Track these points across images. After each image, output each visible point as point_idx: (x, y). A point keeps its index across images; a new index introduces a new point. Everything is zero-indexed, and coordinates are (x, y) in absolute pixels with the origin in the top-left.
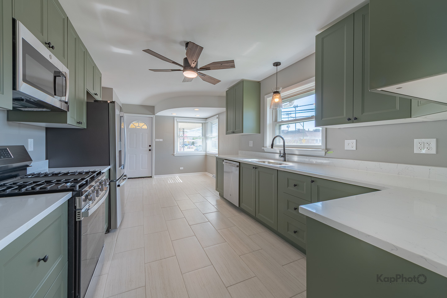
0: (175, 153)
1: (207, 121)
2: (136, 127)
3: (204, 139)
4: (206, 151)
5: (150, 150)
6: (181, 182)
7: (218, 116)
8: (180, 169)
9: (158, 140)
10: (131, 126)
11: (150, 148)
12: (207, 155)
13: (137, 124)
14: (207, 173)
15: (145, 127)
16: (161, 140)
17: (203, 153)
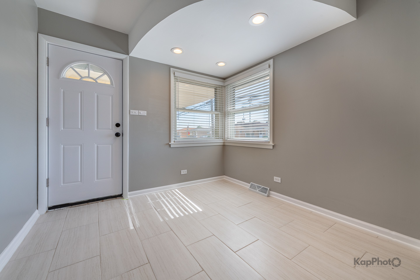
0: (172, 142)
1: (226, 84)
2: (82, 77)
3: (220, 115)
4: (223, 138)
5: (117, 135)
6: (201, 210)
7: (271, 61)
8: (182, 173)
9: (135, 112)
10: (69, 73)
11: (118, 130)
12: (226, 144)
13: (84, 72)
14: (225, 178)
15: (105, 80)
16: (144, 113)
17: (220, 141)
